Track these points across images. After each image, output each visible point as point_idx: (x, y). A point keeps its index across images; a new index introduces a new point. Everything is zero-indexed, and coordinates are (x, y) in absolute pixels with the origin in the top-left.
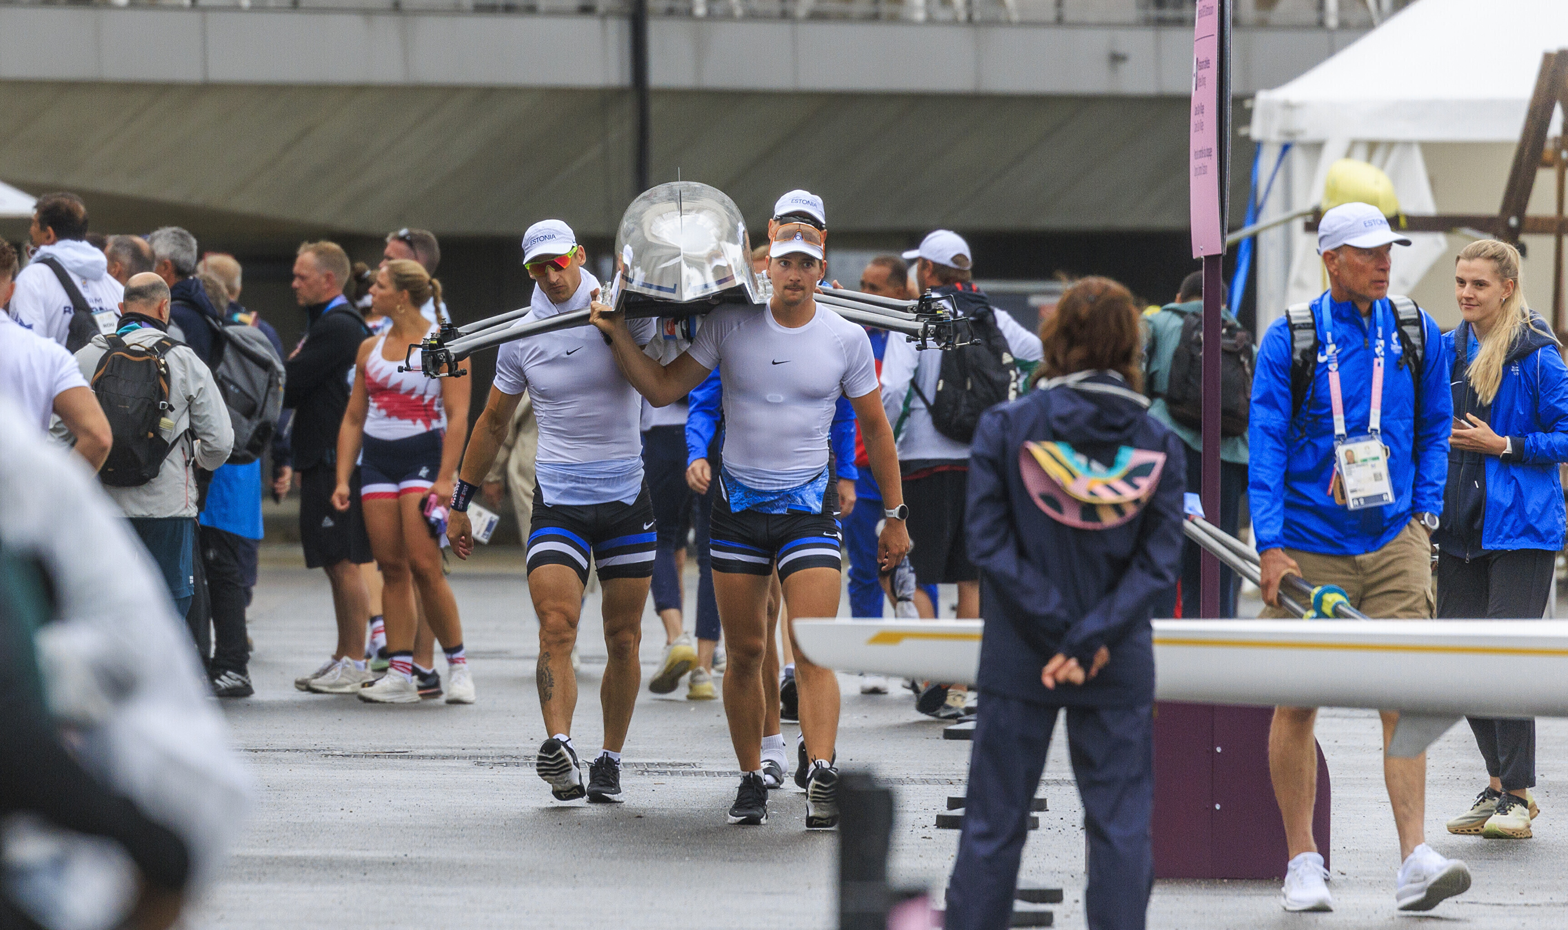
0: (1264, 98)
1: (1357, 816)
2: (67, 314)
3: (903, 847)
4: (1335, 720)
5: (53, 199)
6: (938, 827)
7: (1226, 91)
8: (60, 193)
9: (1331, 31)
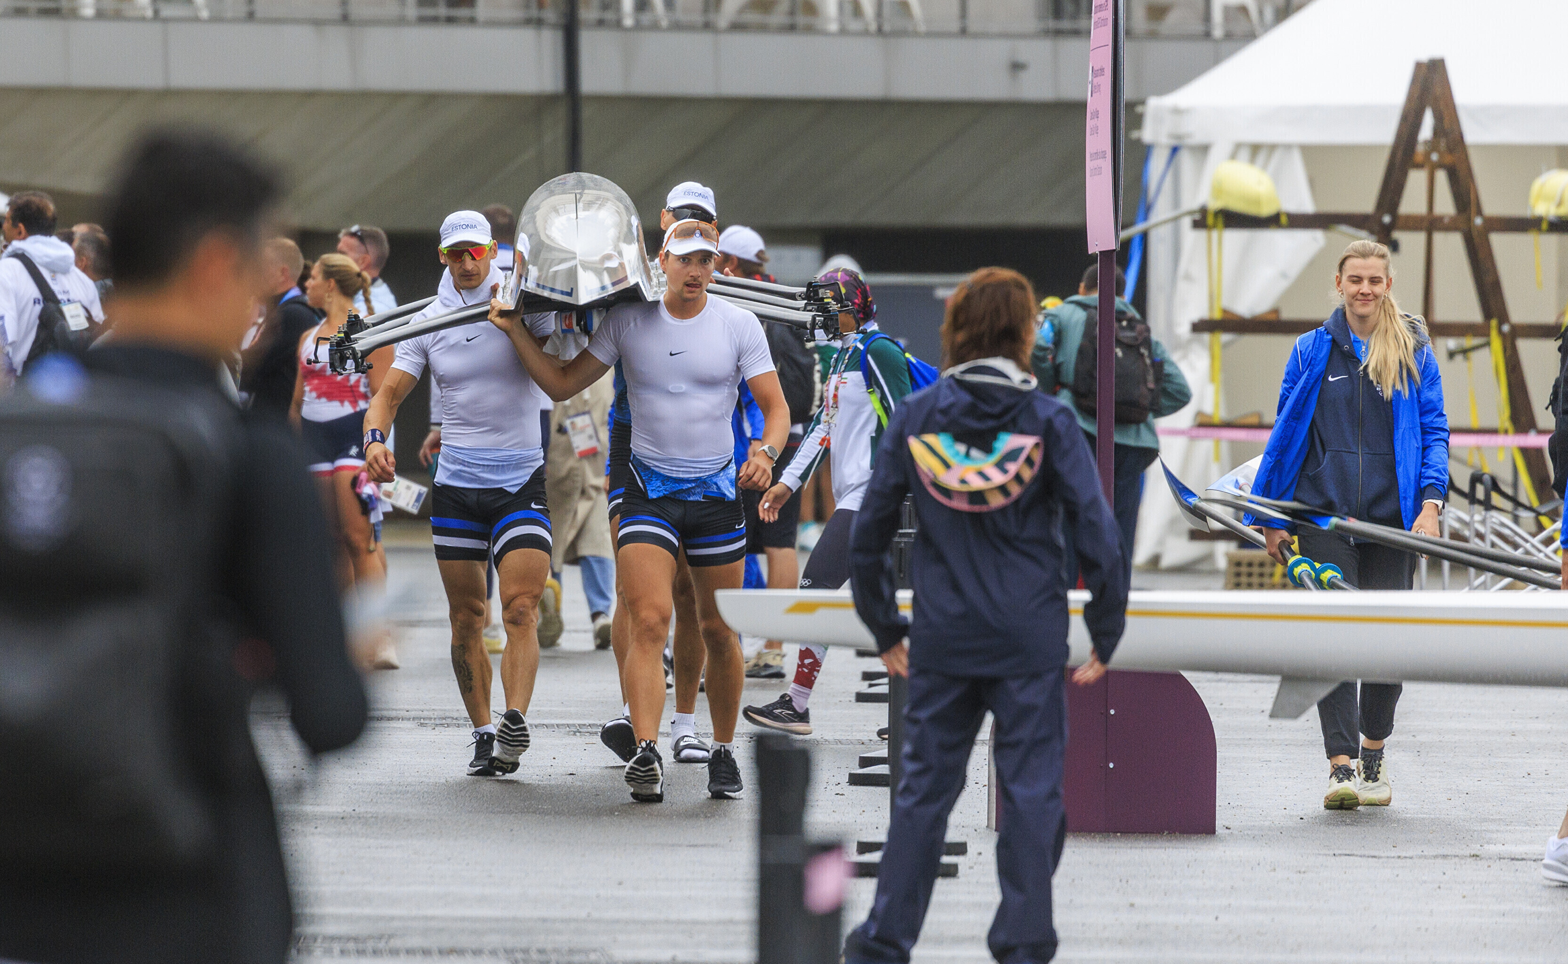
0: (1155, 105)
1: (1241, 774)
2: (37, 305)
3: (817, 803)
4: (1220, 684)
5: (25, 197)
6: (851, 784)
7: (1120, 97)
8: (31, 192)
9: (1216, 41)
